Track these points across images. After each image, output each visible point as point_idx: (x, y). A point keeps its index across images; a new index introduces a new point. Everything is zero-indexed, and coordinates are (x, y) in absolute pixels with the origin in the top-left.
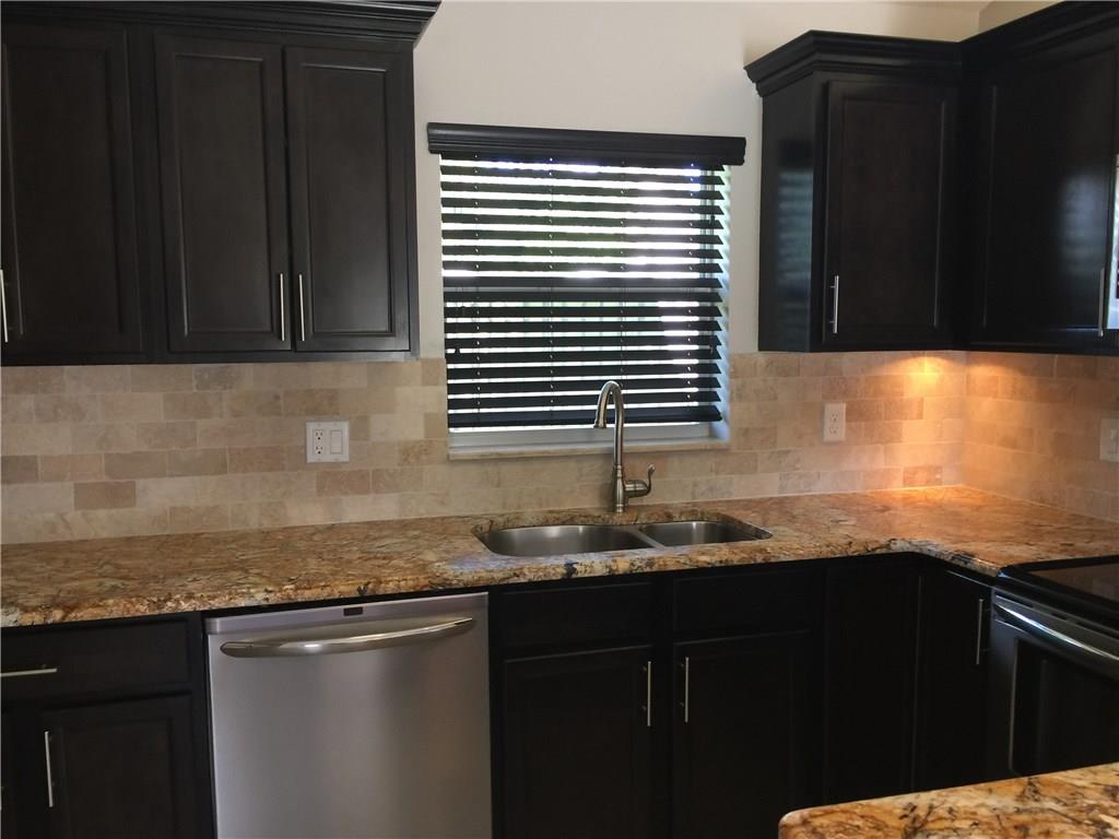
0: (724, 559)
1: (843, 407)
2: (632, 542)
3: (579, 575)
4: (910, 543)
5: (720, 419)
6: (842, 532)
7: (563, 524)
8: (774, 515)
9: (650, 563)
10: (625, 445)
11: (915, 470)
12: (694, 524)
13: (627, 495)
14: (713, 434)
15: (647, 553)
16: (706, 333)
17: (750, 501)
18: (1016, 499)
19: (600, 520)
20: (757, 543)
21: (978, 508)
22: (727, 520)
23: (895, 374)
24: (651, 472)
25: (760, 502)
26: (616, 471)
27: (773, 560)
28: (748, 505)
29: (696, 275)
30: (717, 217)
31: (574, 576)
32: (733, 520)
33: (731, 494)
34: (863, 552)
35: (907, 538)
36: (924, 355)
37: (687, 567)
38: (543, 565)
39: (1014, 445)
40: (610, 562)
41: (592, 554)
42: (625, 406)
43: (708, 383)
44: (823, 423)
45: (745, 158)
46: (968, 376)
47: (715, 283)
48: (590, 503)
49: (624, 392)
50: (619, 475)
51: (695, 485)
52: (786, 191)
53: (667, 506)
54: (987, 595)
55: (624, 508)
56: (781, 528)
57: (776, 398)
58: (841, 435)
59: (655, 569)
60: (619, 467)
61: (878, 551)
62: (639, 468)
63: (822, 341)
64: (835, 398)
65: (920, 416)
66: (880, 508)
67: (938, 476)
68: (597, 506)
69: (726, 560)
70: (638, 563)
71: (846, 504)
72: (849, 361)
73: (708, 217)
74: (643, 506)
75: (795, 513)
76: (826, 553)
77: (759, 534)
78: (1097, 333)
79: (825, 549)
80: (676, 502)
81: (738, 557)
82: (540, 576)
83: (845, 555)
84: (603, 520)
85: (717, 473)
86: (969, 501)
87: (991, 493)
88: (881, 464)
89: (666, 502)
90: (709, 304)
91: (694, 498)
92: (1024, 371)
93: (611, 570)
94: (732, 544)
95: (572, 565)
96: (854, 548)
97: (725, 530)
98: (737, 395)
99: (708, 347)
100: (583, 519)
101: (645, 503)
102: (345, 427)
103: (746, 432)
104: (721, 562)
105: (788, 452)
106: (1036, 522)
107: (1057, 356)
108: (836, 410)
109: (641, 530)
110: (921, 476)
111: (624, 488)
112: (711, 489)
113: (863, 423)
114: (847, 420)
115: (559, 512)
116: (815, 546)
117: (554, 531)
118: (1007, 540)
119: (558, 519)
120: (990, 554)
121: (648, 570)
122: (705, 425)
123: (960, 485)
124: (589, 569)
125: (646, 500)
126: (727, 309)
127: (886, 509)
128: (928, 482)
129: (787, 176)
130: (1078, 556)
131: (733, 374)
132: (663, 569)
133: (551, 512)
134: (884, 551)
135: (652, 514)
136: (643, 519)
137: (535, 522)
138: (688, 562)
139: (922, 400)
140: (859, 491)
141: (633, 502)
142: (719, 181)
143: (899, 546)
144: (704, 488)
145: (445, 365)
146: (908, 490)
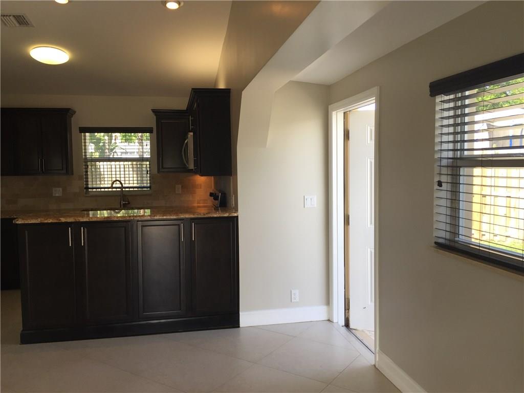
1: (180, 186)
11: (200, 200)
26: (121, 199)
44: (175, 189)
45: (153, 132)
51: (144, 202)
57: (163, 184)
58: (180, 192)
64: (178, 184)
65: (201, 188)
85: (149, 200)
88: (191, 199)
98: (153, 183)
102: (61, 189)
103: (156, 191)
105: (167, 196)
110: (202, 202)
113: (186, 190)
114: (182, 189)
128: (204, 203)
131: (152, 178)
145: (84, 176)
146: (199, 205)
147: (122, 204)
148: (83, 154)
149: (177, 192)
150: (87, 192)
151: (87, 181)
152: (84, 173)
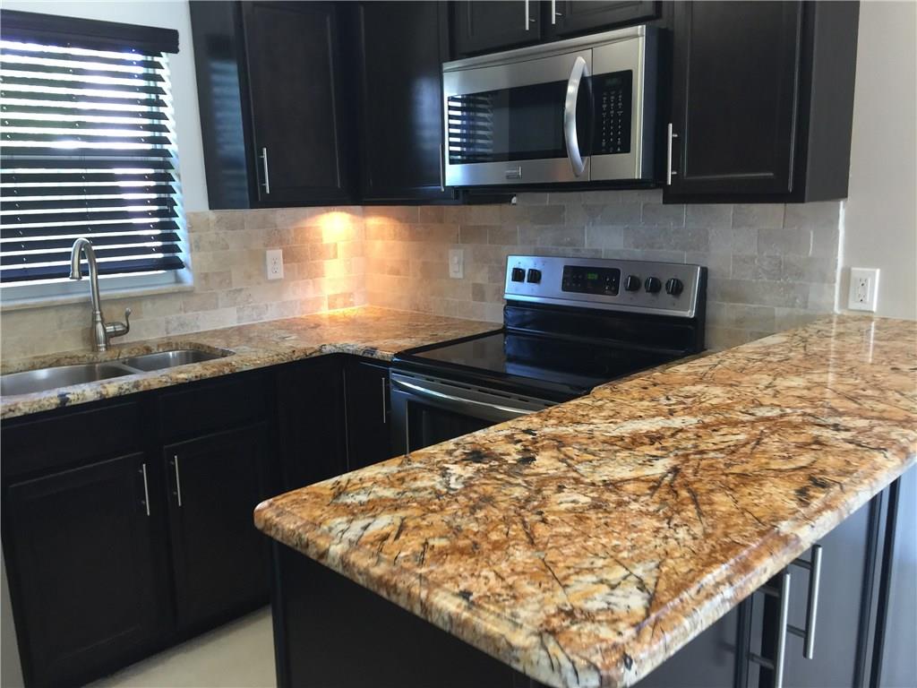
0: (198, 374)
1: (281, 251)
2: (118, 372)
3: (73, 403)
4: (335, 346)
5: (183, 267)
6: (287, 344)
7: (50, 366)
8: (235, 340)
9: (136, 385)
10: (101, 294)
11: (335, 297)
12: (171, 353)
13: (108, 336)
14: (178, 280)
15: (132, 378)
16: (163, 195)
17: (216, 331)
18: (401, 311)
19: (86, 359)
20: (223, 359)
21: (378, 319)
22: (199, 346)
23: (314, 225)
24: (127, 315)
25: (223, 331)
26: (94, 316)
27: (237, 371)
28: (215, 334)
29: (149, 146)
30: (161, 97)
31: (67, 404)
32: (202, 346)
33: (198, 327)
34: (304, 357)
35: (333, 343)
36: (334, 210)
37: (169, 384)
38: (37, 399)
39: (398, 273)
40: (100, 389)
41: (82, 385)
42: (98, 260)
43: (169, 238)
44: (265, 265)
45: (180, 47)
46: (365, 225)
47: (166, 153)
48: (72, 346)
49: (94, 248)
50: (99, 319)
51: (168, 322)
52: (215, 78)
53: (145, 342)
54: (387, 374)
55: (106, 347)
56: (241, 348)
57: (227, 247)
58: (281, 275)
59: (141, 389)
60: (98, 312)
61: (314, 355)
62: (116, 313)
63: (258, 200)
64: (273, 245)
65: (335, 256)
66: (312, 325)
67: (351, 300)
68: (82, 348)
69: (201, 375)
70: (125, 387)
71: (288, 326)
72: (281, 215)
73: (153, 96)
74: (124, 344)
75: (252, 335)
76: (277, 360)
77: (224, 354)
78: (440, 189)
79: (276, 358)
80: (153, 338)
81: (211, 371)
82: (36, 408)
83: (290, 360)
84: (88, 358)
85: (185, 312)
86: (372, 315)
87: (386, 308)
88: (310, 294)
89: (143, 339)
90: (162, 171)
91: (168, 333)
92: (399, 220)
93: (101, 395)
94: (204, 363)
95: (65, 395)
96: (296, 355)
97: (198, 354)
98: (195, 246)
99: (166, 208)
100: (68, 360)
101: (125, 341)
103: (206, 276)
104: (196, 377)
105: (241, 290)
106: (415, 323)
107: (419, 207)
108: (275, 254)
109: (124, 363)
110: (340, 301)
111: (105, 330)
112: (182, 325)
113: (296, 264)
114: (284, 263)
115: (44, 357)
116: (269, 357)
117: (43, 374)
118: (396, 337)
119: (44, 363)
120: (387, 347)
121: (135, 391)
122: (171, 272)
123: (366, 305)
124: (81, 397)
125: (126, 339)
126: (179, 176)
127: (317, 326)
128: (345, 305)
129: (216, 65)
130: (440, 341)
131: (190, 230)
132: (148, 388)
133: (35, 358)
134: (318, 354)
135: (132, 349)
136: (125, 354)
137: (21, 367)
138: (169, 380)
139: (336, 245)
140: (298, 316)
141: (113, 341)
142: (158, 66)
143: (328, 350)
144: (176, 324)
146: (332, 312)
147: (101, 334)
149: (271, 276)
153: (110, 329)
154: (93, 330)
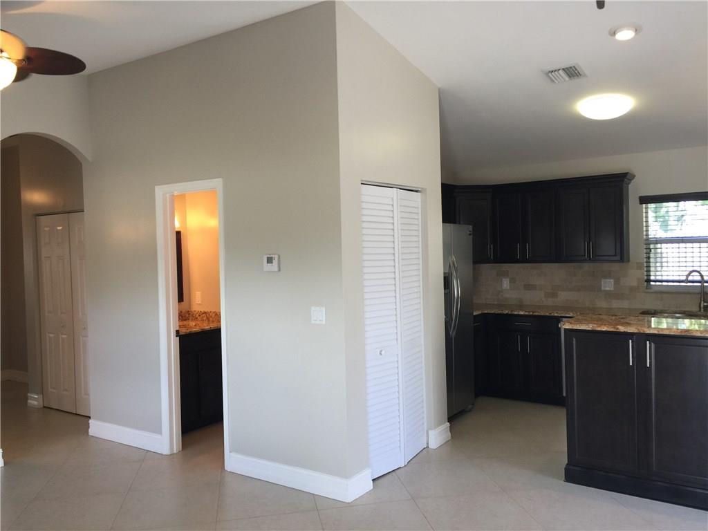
10: (705, 290)
48: (695, 308)
50: (702, 299)
55: (704, 310)
84: (696, 313)
100: (688, 313)
102: (612, 281)
111: (703, 304)
115: (682, 310)
119: (680, 312)
145: (645, 264)
147: (702, 306)
148: (645, 233)
150: (649, 286)
151: (649, 271)
152: (645, 260)
153: (705, 304)
154: (700, 303)
